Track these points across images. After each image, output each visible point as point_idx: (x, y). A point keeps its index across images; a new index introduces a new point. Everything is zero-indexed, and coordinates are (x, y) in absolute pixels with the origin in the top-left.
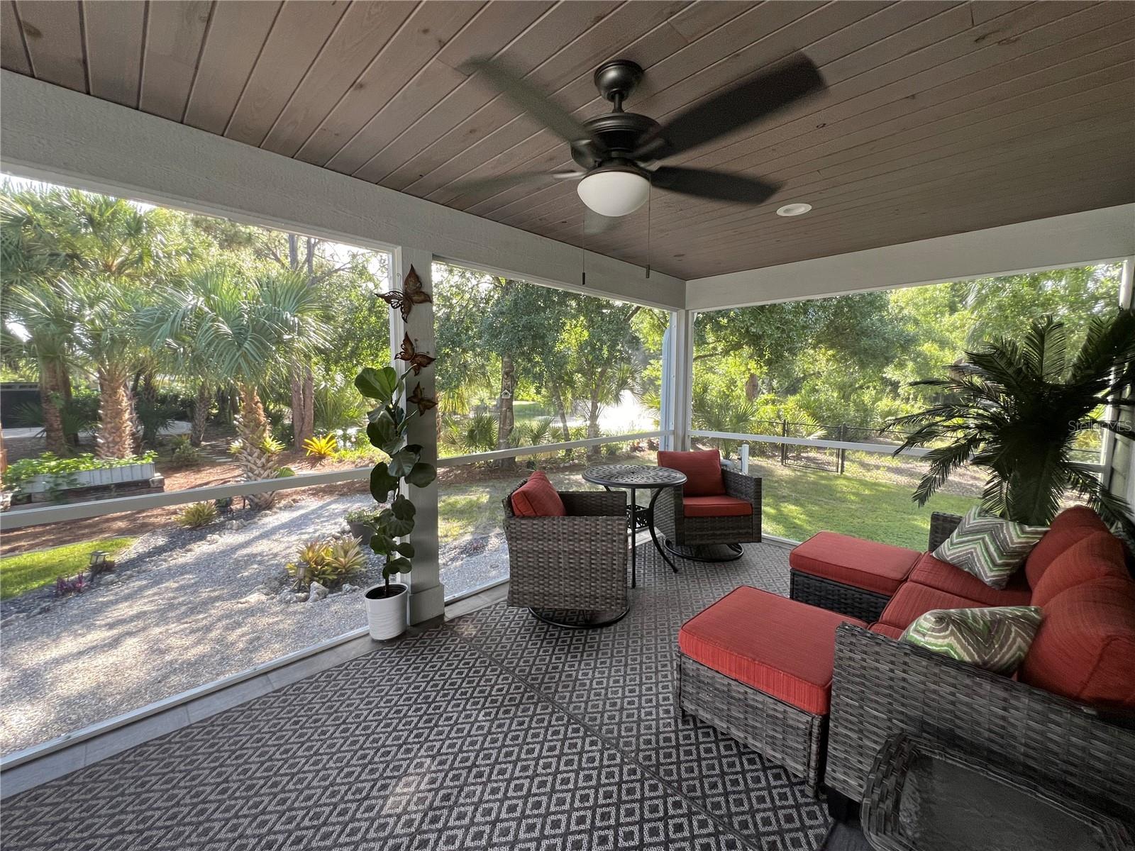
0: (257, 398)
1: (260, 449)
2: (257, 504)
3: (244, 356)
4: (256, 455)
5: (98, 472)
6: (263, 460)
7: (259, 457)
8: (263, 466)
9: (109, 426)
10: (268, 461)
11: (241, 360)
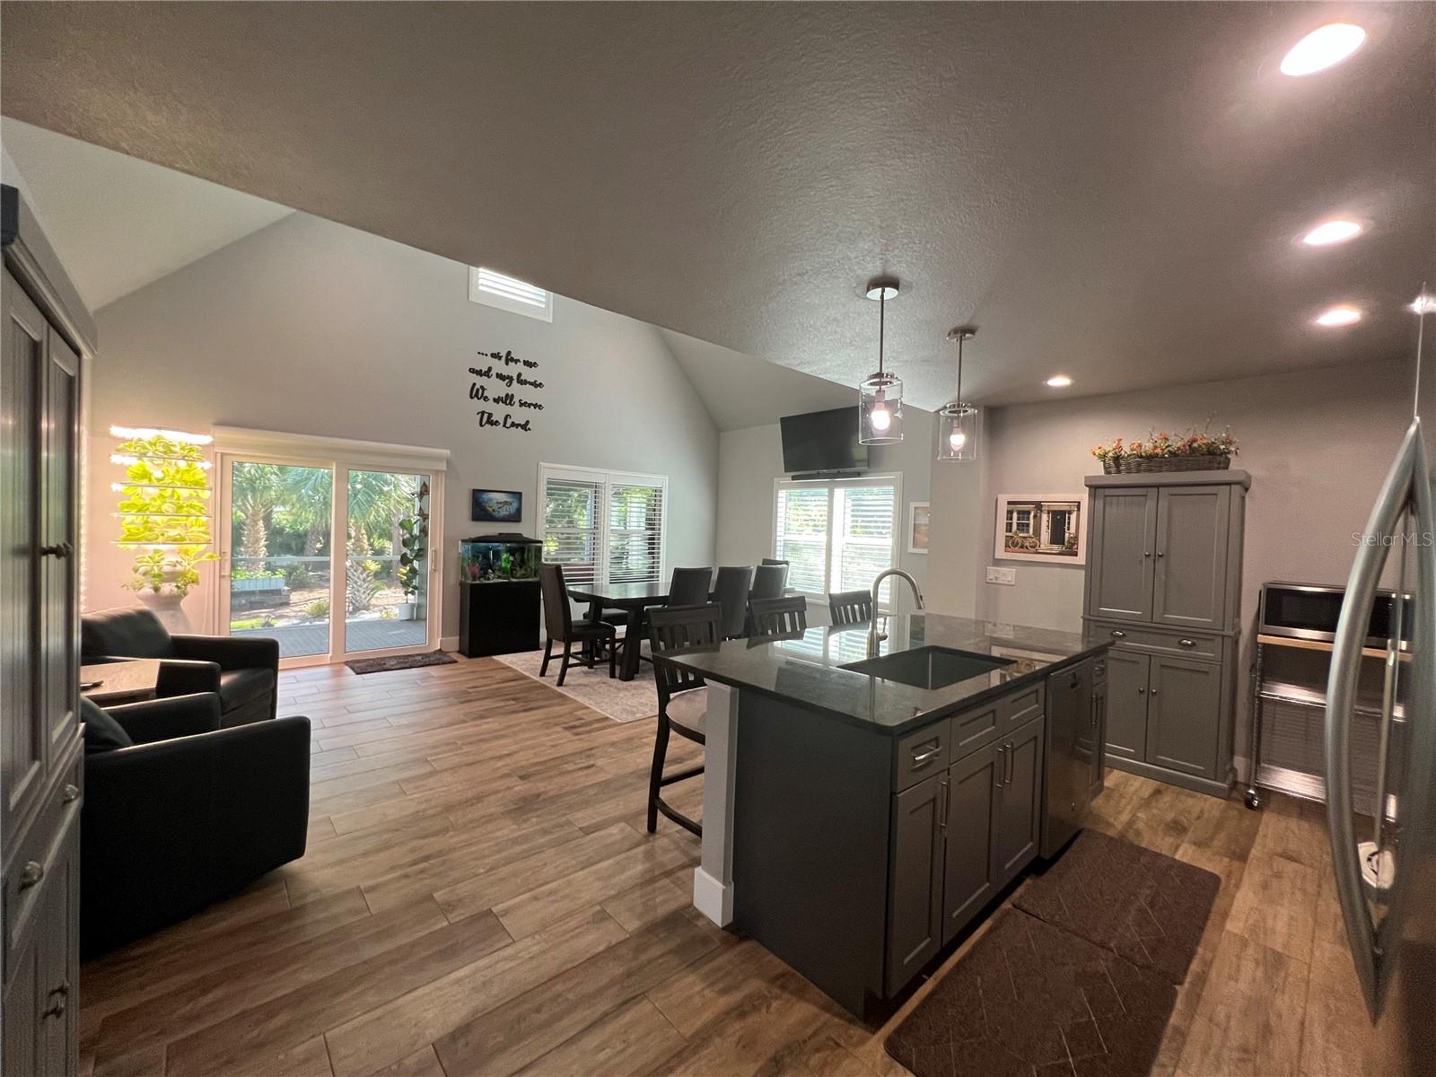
0: (363, 531)
1: (363, 567)
2: (357, 607)
3: (357, 503)
4: (359, 571)
5: (247, 581)
6: (364, 575)
7: (362, 573)
8: (364, 580)
9: (250, 550)
10: (368, 576)
11: (356, 507)
